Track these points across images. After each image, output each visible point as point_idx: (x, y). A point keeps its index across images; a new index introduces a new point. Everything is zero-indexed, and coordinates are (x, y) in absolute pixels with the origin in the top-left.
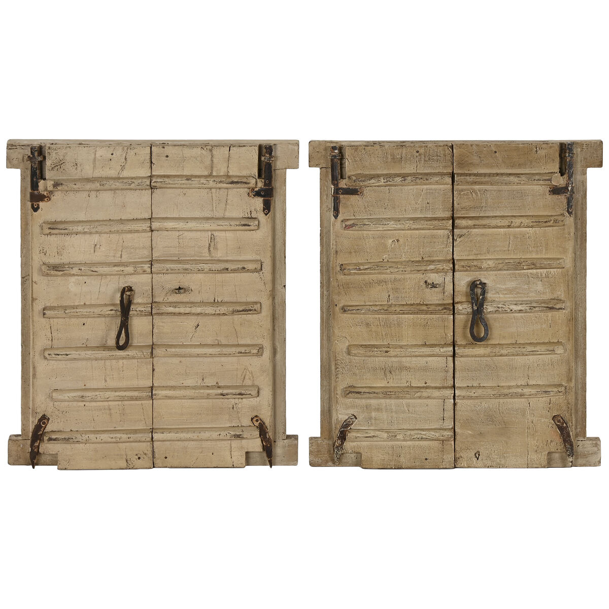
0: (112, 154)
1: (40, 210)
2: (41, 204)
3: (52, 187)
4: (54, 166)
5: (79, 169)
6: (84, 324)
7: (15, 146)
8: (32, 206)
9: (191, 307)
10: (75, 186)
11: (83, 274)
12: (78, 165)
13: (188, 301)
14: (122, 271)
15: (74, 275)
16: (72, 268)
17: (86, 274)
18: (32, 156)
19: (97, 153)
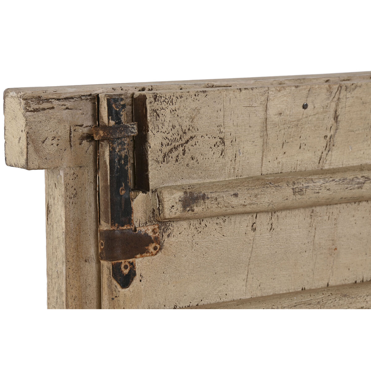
0: (305, 107)
1: (136, 282)
2: (140, 262)
3: (179, 206)
4: (169, 148)
5: (230, 153)
7: (47, 100)
8: (116, 272)
10: (235, 201)
12: (227, 143)
18: (112, 123)
19: (270, 104)
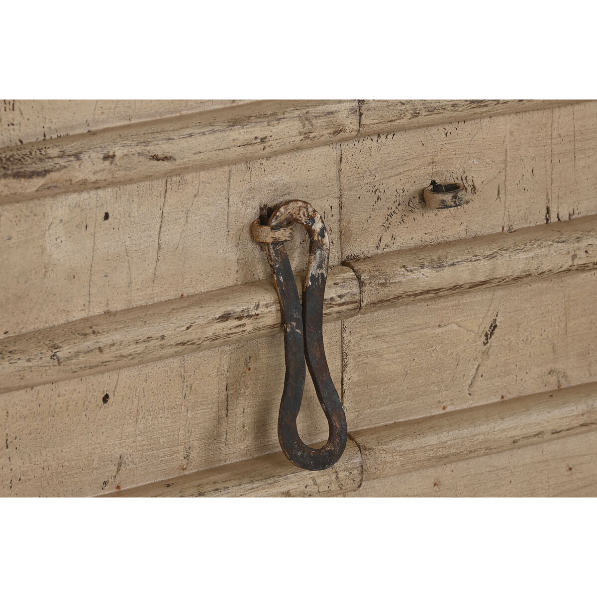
6: (106, 399)
9: (491, 257)
11: (120, 174)
13: (463, 235)
14: (263, 140)
15: (83, 186)
16: (77, 156)
17: (132, 174)
